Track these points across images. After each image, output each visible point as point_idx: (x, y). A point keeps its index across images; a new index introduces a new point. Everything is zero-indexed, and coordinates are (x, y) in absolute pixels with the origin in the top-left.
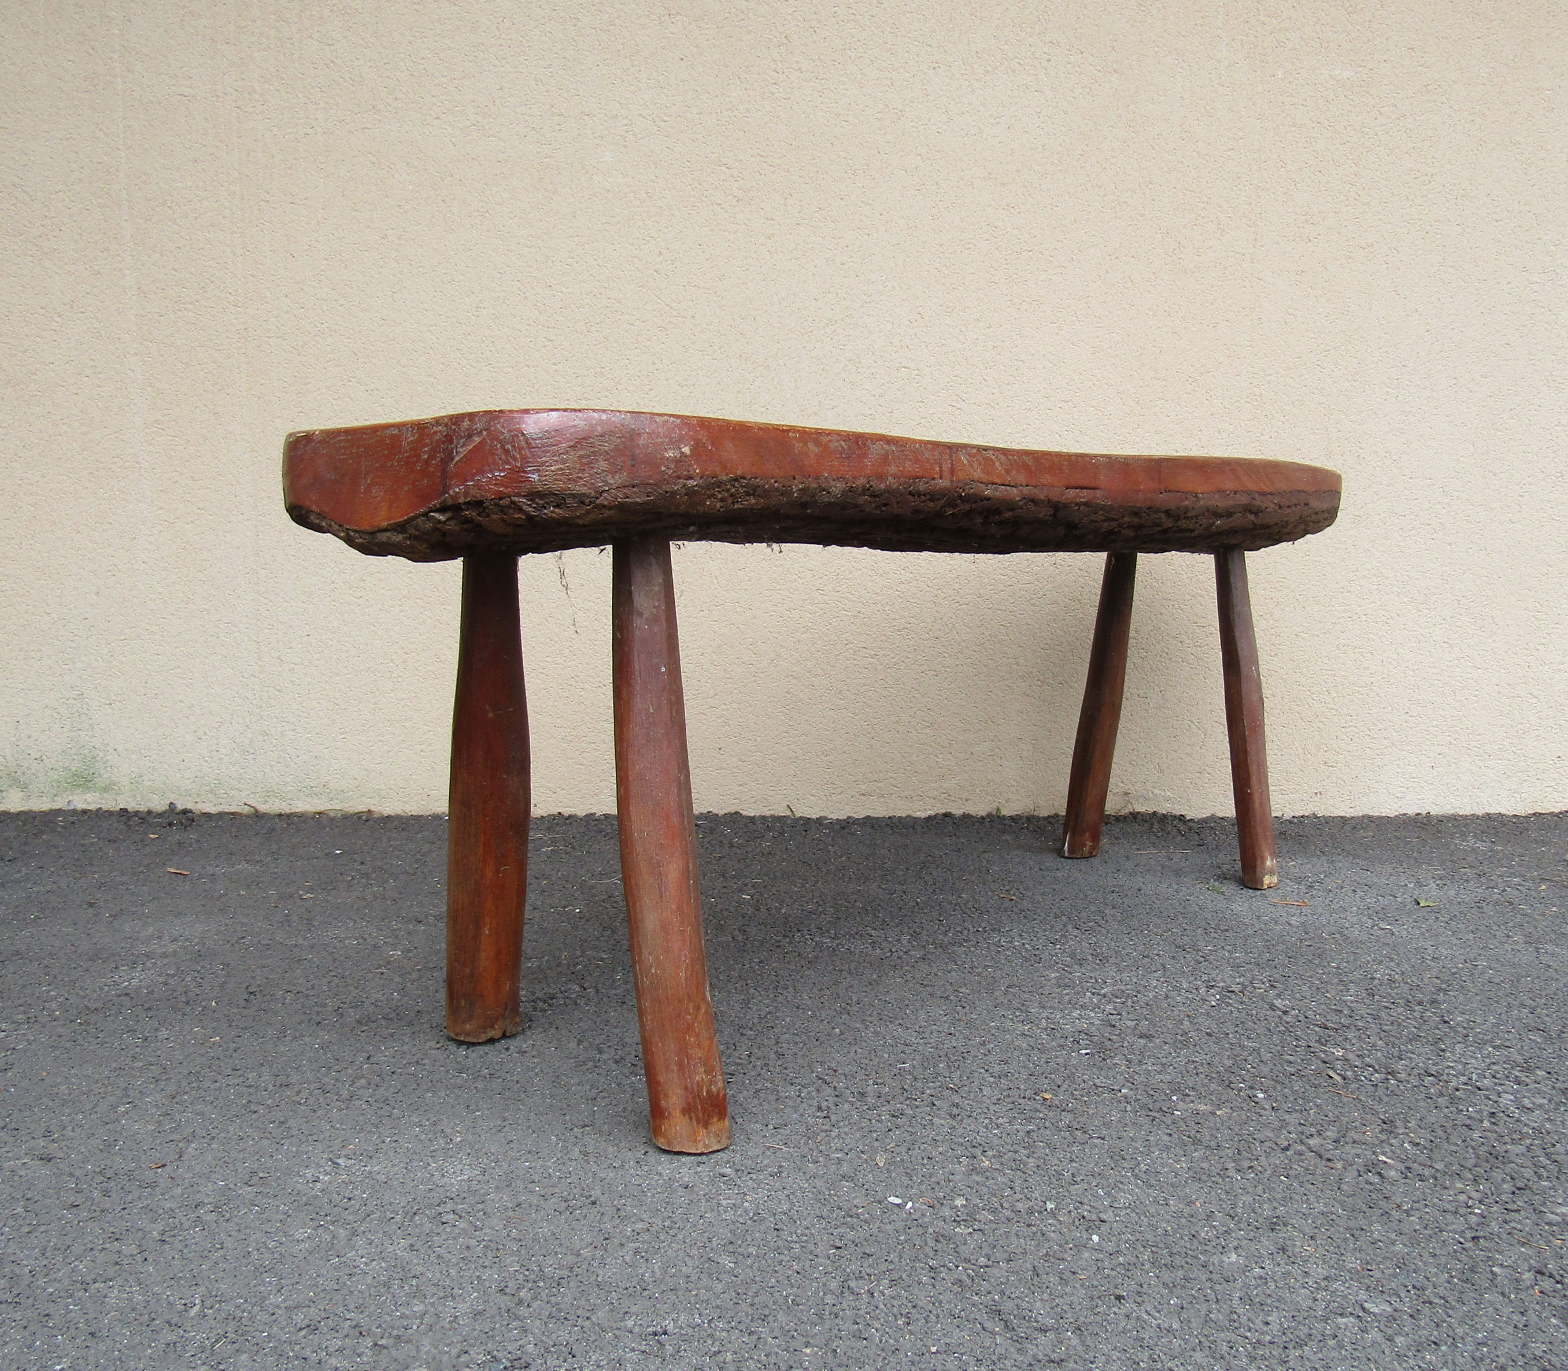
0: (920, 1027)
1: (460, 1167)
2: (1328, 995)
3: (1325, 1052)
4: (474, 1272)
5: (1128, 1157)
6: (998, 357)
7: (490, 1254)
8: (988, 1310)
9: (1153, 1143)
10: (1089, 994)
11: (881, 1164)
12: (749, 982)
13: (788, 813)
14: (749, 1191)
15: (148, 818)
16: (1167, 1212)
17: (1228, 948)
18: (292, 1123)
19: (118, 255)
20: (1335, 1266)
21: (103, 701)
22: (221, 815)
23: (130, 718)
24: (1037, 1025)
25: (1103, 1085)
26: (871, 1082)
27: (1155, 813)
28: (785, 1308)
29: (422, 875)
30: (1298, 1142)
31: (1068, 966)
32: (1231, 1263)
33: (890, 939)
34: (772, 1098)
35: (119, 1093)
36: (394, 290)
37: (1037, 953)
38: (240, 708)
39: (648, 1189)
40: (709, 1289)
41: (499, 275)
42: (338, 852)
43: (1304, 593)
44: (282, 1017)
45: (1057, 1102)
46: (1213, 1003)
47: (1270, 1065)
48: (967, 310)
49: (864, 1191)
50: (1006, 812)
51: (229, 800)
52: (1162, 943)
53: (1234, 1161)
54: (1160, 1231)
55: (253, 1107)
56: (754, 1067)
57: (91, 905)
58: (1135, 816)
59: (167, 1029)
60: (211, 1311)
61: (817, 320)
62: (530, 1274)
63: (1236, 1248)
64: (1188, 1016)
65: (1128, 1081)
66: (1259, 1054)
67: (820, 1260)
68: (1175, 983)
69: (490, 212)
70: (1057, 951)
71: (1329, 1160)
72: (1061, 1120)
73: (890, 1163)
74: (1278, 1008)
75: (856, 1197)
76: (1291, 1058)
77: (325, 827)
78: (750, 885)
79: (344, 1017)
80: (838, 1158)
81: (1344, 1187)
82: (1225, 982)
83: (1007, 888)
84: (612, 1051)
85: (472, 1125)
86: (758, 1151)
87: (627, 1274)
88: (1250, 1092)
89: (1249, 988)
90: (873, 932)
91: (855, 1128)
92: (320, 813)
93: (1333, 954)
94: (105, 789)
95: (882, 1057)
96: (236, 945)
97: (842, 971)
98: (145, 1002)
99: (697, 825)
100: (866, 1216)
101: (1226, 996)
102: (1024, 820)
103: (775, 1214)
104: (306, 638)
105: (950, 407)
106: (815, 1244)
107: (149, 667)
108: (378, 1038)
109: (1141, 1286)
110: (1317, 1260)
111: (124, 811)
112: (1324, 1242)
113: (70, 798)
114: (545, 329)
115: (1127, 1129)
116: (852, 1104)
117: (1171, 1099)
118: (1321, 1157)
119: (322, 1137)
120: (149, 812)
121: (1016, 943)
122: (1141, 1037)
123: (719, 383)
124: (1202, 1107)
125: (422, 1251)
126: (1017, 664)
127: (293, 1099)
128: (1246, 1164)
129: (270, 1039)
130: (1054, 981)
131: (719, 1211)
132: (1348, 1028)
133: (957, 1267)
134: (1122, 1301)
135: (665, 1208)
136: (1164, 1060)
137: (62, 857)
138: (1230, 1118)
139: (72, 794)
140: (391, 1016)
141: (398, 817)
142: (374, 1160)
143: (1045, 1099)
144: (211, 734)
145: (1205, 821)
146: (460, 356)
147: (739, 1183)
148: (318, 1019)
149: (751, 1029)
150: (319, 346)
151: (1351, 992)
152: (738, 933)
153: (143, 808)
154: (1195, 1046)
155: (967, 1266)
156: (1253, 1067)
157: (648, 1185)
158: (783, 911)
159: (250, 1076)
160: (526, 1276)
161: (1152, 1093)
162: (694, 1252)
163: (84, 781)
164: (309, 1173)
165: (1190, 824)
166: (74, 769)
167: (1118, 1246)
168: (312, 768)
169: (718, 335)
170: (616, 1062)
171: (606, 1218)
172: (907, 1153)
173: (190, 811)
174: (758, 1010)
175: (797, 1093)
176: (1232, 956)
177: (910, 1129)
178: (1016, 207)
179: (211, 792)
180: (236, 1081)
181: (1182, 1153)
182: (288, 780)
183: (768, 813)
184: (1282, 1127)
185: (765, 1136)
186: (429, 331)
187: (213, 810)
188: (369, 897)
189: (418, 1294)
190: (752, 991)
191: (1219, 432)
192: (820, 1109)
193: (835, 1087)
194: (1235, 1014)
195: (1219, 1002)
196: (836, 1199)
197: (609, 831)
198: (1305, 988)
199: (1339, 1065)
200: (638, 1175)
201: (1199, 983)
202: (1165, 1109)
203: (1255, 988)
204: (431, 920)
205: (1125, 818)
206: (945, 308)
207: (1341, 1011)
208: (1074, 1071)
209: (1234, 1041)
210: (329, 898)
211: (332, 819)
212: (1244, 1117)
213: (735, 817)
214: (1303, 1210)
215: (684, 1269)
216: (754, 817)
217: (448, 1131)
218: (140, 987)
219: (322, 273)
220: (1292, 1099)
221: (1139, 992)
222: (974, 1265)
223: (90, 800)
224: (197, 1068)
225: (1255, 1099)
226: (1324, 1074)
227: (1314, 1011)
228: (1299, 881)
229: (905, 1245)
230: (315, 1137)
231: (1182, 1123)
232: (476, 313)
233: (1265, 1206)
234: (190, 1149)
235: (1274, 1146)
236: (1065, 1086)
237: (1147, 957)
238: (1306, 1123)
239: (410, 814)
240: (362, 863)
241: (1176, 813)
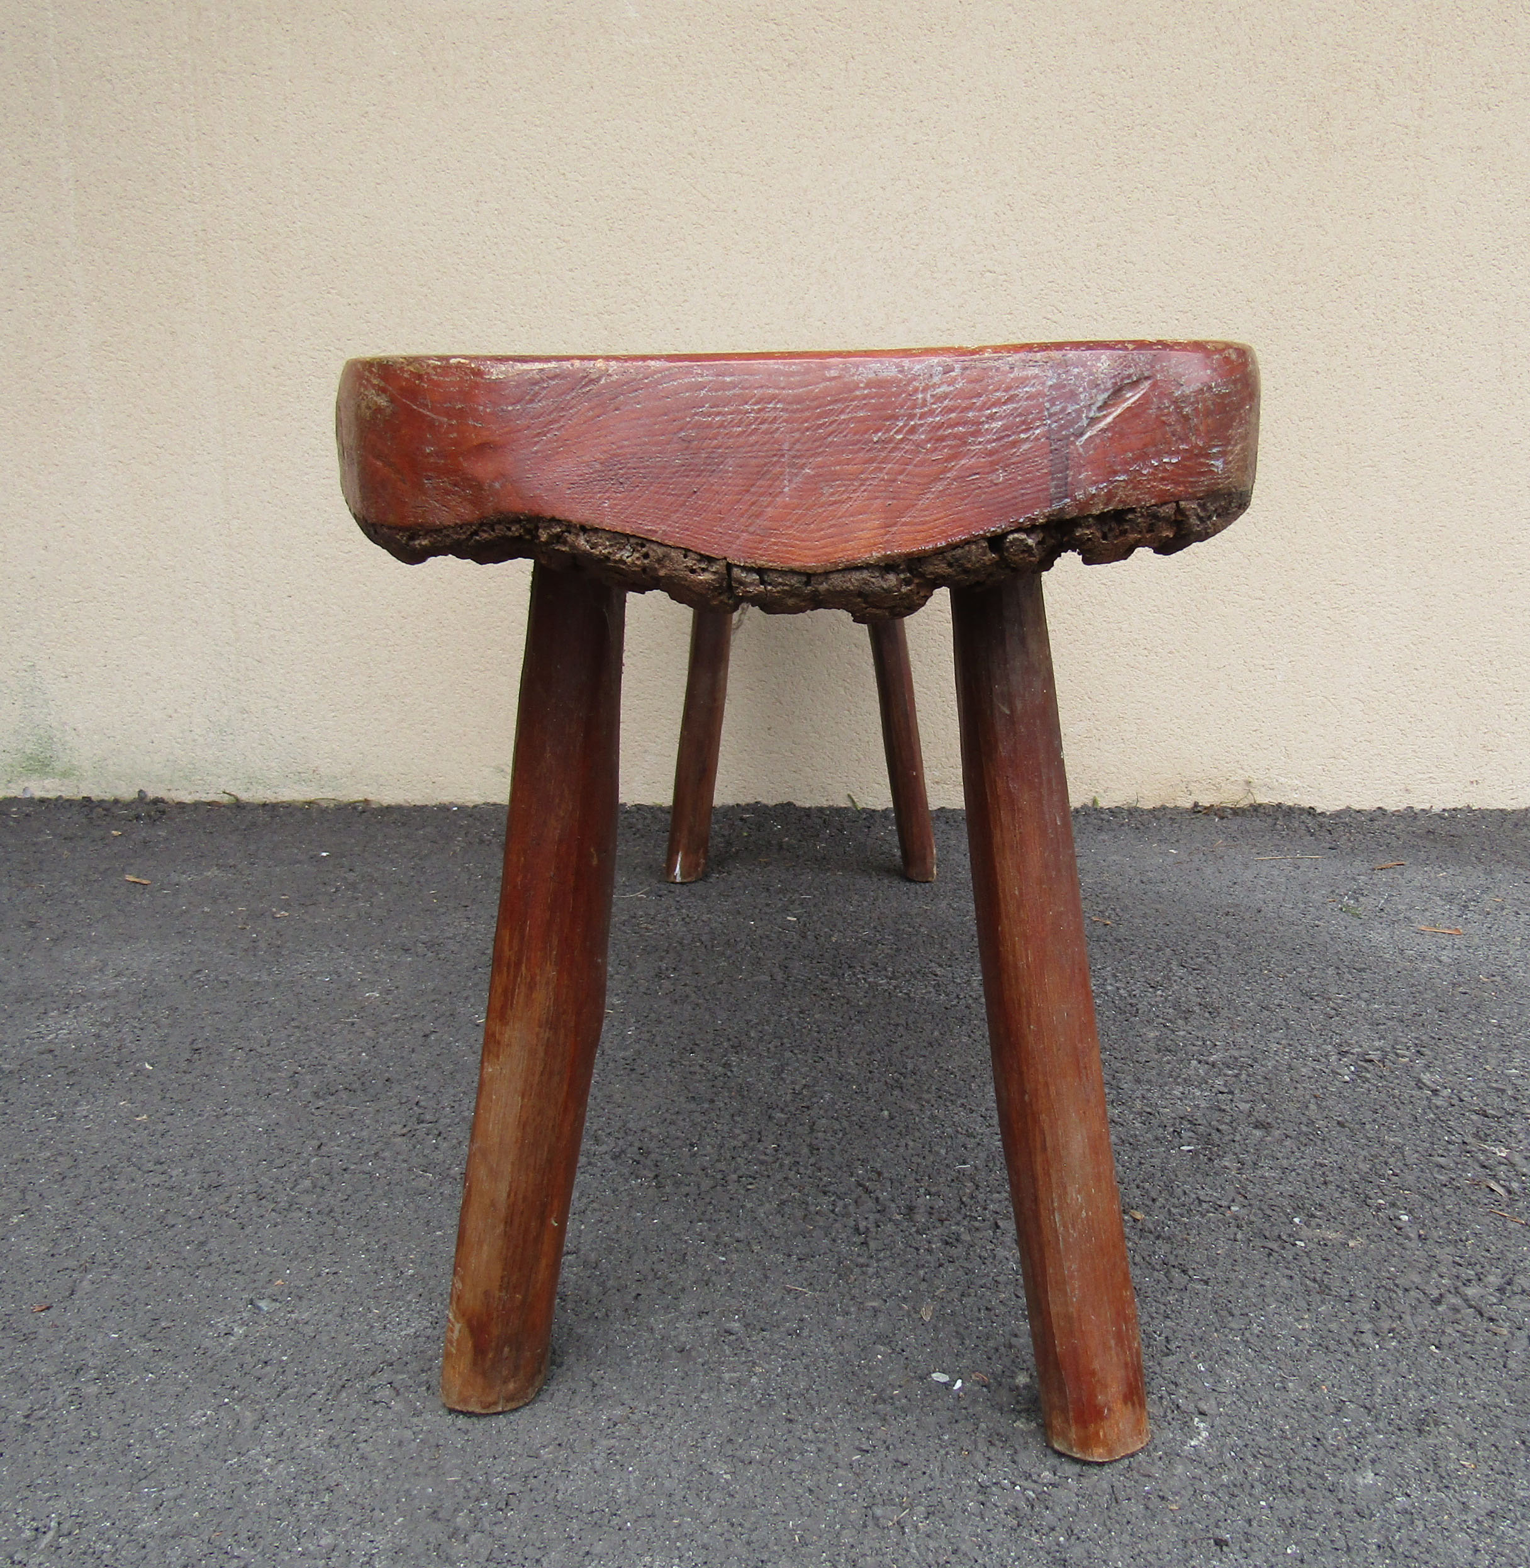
0: (987, 1110)
1: (406, 1315)
2: (1487, 1067)
3: (1484, 1151)
4: (403, 1485)
5: (1237, 1312)
6: (1103, 257)
7: (426, 1454)
8: (1050, 1559)
9: (1269, 1291)
10: (1194, 1062)
11: (927, 1319)
12: (785, 1040)
13: (849, 804)
14: (759, 1358)
15: (114, 810)
16: (1284, 1401)
17: (1365, 995)
18: (213, 1244)
19: (50, 141)
20: (1502, 1493)
21: (58, 673)
22: (197, 805)
23: (90, 692)
24: (1130, 1108)
25: (1208, 1199)
26: (922, 1190)
27: (1279, 805)
28: (789, 1549)
29: (417, 886)
30: (1453, 1291)
31: (1170, 1021)
32: (1365, 1486)
33: (958, 981)
34: (799, 1213)
35: (16, 1195)
36: (378, 181)
37: (1134, 1001)
38: (214, 681)
39: (635, 1354)
40: (695, 1516)
41: (502, 161)
42: (324, 854)
43: (1466, 544)
44: (227, 1085)
45: (1151, 1226)
46: (1347, 1078)
47: (1418, 1173)
48: (1066, 199)
49: (902, 1361)
50: (1103, 803)
51: (207, 787)
52: (1285, 988)
53: (1372, 1320)
54: (1276, 1432)
55: (170, 1220)
56: (781, 1166)
57: (31, 925)
58: (1256, 808)
59: (88, 1102)
60: (67, 1541)
61: (884, 213)
62: (473, 1488)
63: (1373, 1462)
64: (1315, 1097)
65: (1240, 1193)
66: (1402, 1153)
67: (841, 1472)
68: (1299, 1047)
69: (490, 82)
70: (1158, 999)
71: (1491, 1320)
72: (1154, 1253)
73: (939, 1316)
74: (1425, 1085)
75: (891, 1371)
76: (1441, 1160)
77: (314, 821)
78: (797, 902)
79: (300, 1086)
80: (873, 1307)
81: (1512, 1364)
82: (1361, 1047)
83: (1102, 908)
84: (611, 1141)
85: (429, 1251)
86: (775, 1296)
87: (595, 1490)
88: (1390, 1212)
89: (1391, 1056)
90: (939, 971)
91: (898, 1261)
92: (310, 803)
93: (1493, 1005)
94: (65, 775)
95: (938, 1153)
96: (189, 982)
97: (898, 1025)
98: (70, 1062)
99: (742, 819)
100: (904, 1401)
101: (1362, 1066)
102: (1125, 814)
103: (789, 1397)
104: (287, 600)
105: (1044, 321)
106: (836, 1444)
107: (108, 633)
108: (334, 1118)
109: (1249, 1521)
110: (1478, 1484)
111: (87, 799)
112: (1486, 1454)
113: (26, 784)
114: (558, 227)
115: (1236, 1268)
116: (897, 1224)
117: (1291, 1222)
118: (1481, 1315)
119: (246, 1266)
120: (116, 801)
121: (1109, 988)
122: (1256, 1127)
123: (767, 293)
124: (1331, 1235)
125: (343, 1448)
126: (1120, 629)
127: (221, 1207)
128: (1386, 1325)
129: (207, 1119)
130: (1152, 1044)
131: (718, 1390)
132: (1513, 1115)
133: (1014, 1484)
134: (1225, 1548)
135: (653, 1384)
136: (1285, 1163)
137: (8, 860)
138: (1365, 1253)
139: (28, 780)
140: (354, 1086)
141: (399, 808)
142: (305, 1302)
143: (1135, 1220)
144: (182, 711)
145: (1338, 815)
146: (458, 261)
147: (748, 1345)
148: (268, 1089)
149: (782, 1110)
150: (291, 250)
151: (1517, 1062)
152: (778, 969)
153: (108, 797)
154: (1323, 1140)
155: (1026, 1484)
156: (1395, 1174)
157: (635, 1346)
158: (834, 939)
159: (174, 1173)
160: (467, 1491)
161: (1269, 1212)
162: (682, 1455)
163: (41, 765)
164: (221, 1323)
165: (1321, 819)
166: (28, 752)
167: (1221, 1454)
168: (300, 750)
169: (765, 233)
170: (615, 1158)
171: (577, 1399)
172: (961, 1301)
173: (162, 801)
174: (793, 1083)
175: (831, 1207)
176: (1370, 1007)
177: (966, 1265)
178: (1128, 70)
179: (186, 777)
180: (156, 1181)
181: (1306, 1306)
182: (273, 764)
183: (825, 804)
184: (1431, 1267)
185: (786, 1273)
186: (421, 231)
187: (188, 799)
188: (353, 916)
189: (327, 1518)
190: (788, 1054)
191: (1370, 349)
192: (857, 1230)
193: (877, 1199)
194: (1374, 1094)
195: (1354, 1077)
196: (866, 1372)
197: (640, 826)
198: (1459, 1056)
199: (1502, 1171)
200: (624, 1331)
201: (1329, 1048)
202: (1284, 1237)
203: (1397, 1054)
204: (421, 948)
205: (1243, 810)
206: (1039, 197)
207: (1503, 1091)
208: (1173, 1177)
209: (1371, 1134)
210: (306, 917)
211: (323, 811)
212: (1384, 1251)
213: (787, 809)
214: (1460, 1401)
215: (667, 1483)
216: (810, 808)
217: (400, 1258)
218: (68, 1041)
219: (292, 160)
220: (1443, 1223)
221: (1255, 1060)
222: (1035, 1482)
223: (48, 786)
224: (115, 1161)
225: (1397, 1222)
226: (1483, 1187)
227: (1470, 1091)
228: (1450, 898)
229: (950, 1449)
230: (237, 1267)
231: (1306, 1260)
232: (476, 209)
233: (1411, 1394)
234: (85, 1283)
235: (1421, 1296)
236: (1161, 1201)
237: (1267, 1008)
238: (1461, 1261)
239: (413, 804)
240: (351, 870)
241: (1306, 804)
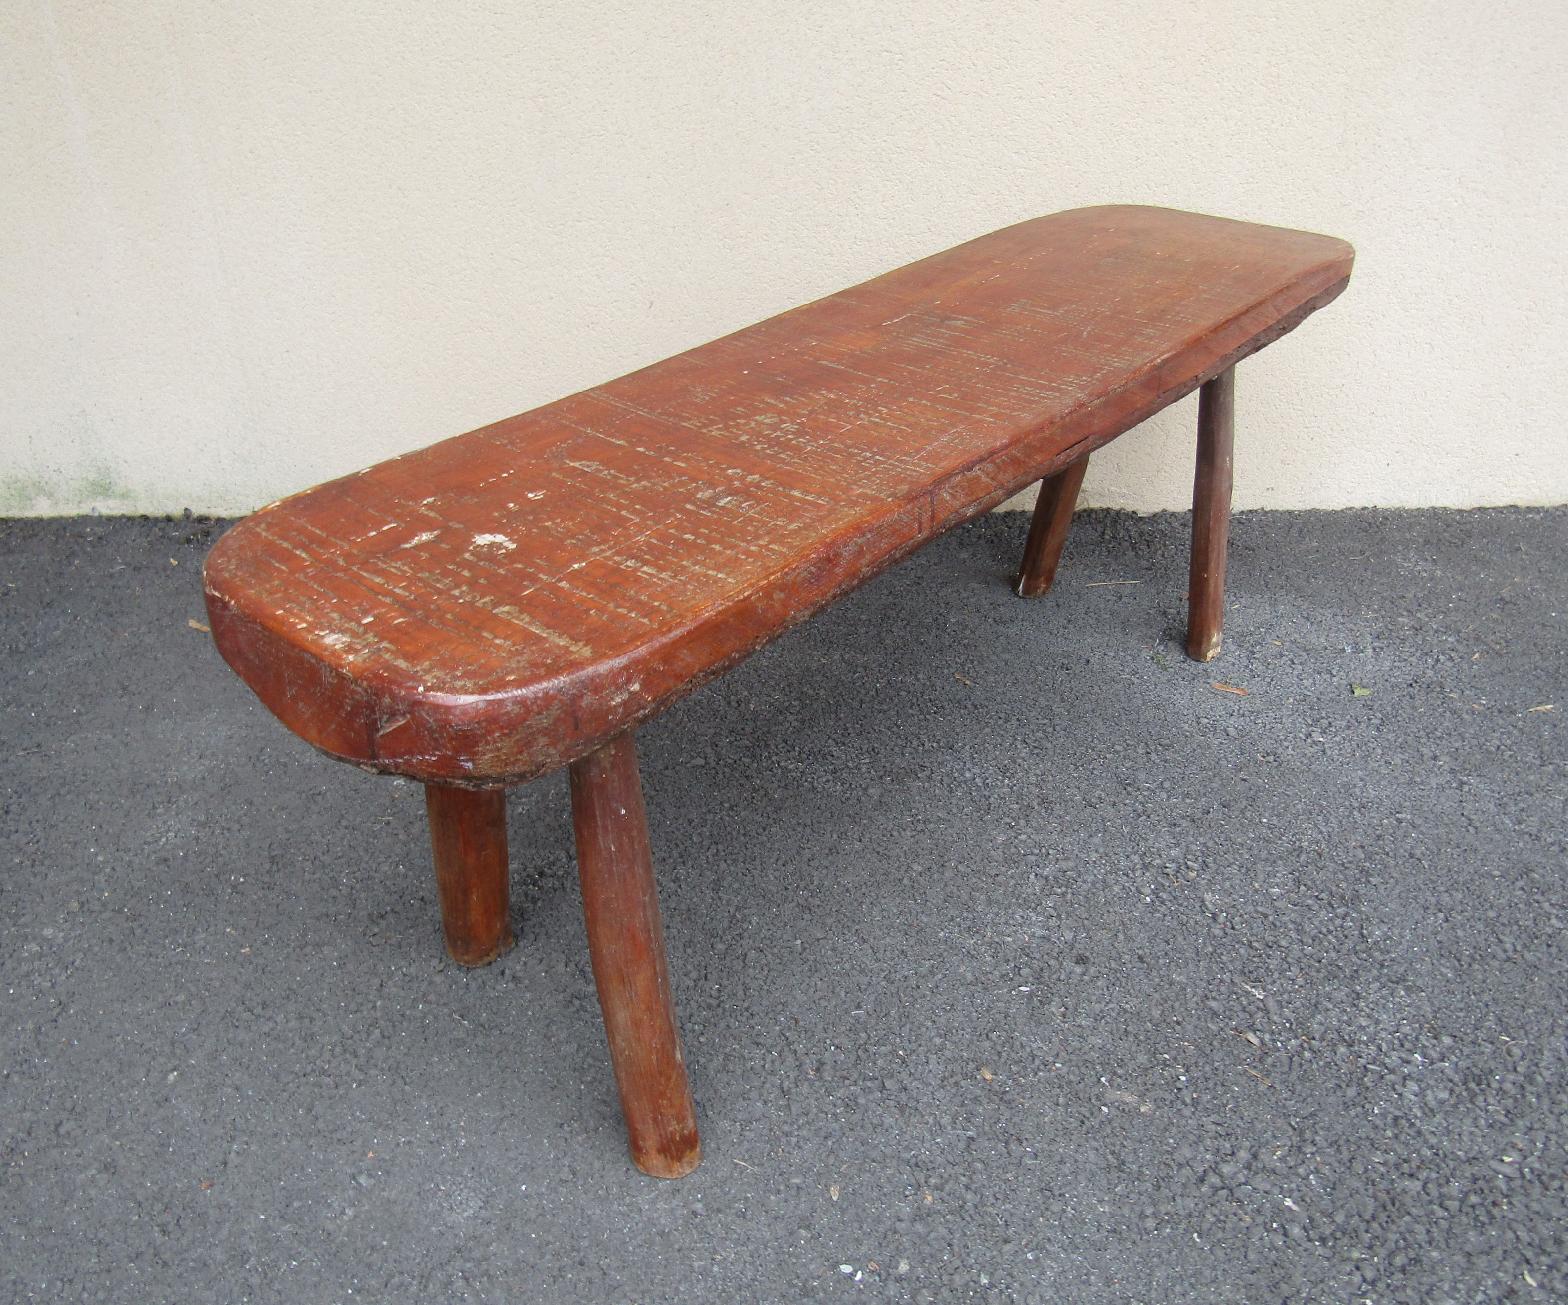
1: (465, 1193)
2: (1256, 883)
3: (1247, 993)
5: (1057, 1191)
9: (1081, 1166)
10: (1032, 877)
11: (835, 1199)
14: (718, 1243)
15: (167, 530)
21: (104, 416)
23: (132, 432)
24: (983, 936)
25: (1039, 1054)
26: (828, 1043)
27: (1109, 509)
30: (1213, 1166)
31: (1015, 820)
34: (739, 1070)
39: (630, 1238)
45: (996, 1085)
46: (1148, 898)
47: (1196, 1020)
49: (819, 1248)
51: (239, 505)
53: (1153, 1202)
56: (724, 1010)
57: (125, 689)
59: (203, 928)
64: (1124, 923)
65: (1063, 1046)
66: (1185, 995)
68: (1113, 857)
70: (1005, 790)
71: (1239, 1203)
72: (999, 1119)
73: (844, 1195)
74: (1207, 907)
75: (812, 1258)
76: (1214, 1004)
79: (358, 907)
80: (797, 1184)
81: (1250, 1254)
82: (1161, 856)
85: (474, 1117)
86: (726, 1171)
88: (1174, 1071)
89: (1183, 869)
91: (813, 1128)
93: (1265, 797)
95: (839, 995)
98: (182, 875)
101: (1161, 883)
111: (145, 516)
113: (94, 504)
116: (811, 1083)
117: (1100, 1081)
118: (1232, 1196)
119: (345, 1134)
120: (168, 517)
122: (1078, 962)
124: (1128, 1097)
127: (318, 1063)
128: (1163, 1208)
129: (293, 948)
130: (1001, 851)
138: (1153, 1121)
139: (95, 501)
140: (398, 907)
142: (392, 1177)
143: (985, 1080)
144: (211, 446)
147: (710, 1229)
149: (722, 939)
151: (1279, 877)
152: (710, 749)
153: (161, 513)
154: (1127, 979)
156: (1178, 1022)
158: (752, 706)
159: (278, 1019)
161: (1083, 1069)
163: (103, 489)
164: (335, 1202)
165: (1141, 526)
166: (91, 479)
171: (594, 1291)
172: (859, 1177)
173: (207, 518)
174: (728, 903)
175: (762, 1062)
176: (1170, 802)
177: (862, 1133)
179: (221, 497)
180: (266, 1029)
181: (1107, 1185)
182: (290, 487)
184: (1199, 1138)
185: (733, 1143)
187: (225, 513)
192: (782, 1090)
193: (796, 1052)
194: (1168, 919)
195: (1154, 897)
196: (794, 1260)
198: (1235, 869)
199: (1258, 1018)
200: (621, 1212)
201: (1137, 857)
202: (1094, 1101)
203: (1188, 867)
205: (1080, 517)
207: (1266, 915)
208: (1014, 1026)
209: (1163, 971)
212: (1166, 1118)
217: (454, 1126)
218: (177, 846)
220: (1212, 1084)
221: (1079, 873)
223: (112, 506)
225: (1178, 1083)
226: (1244, 1038)
227: (1241, 915)
228: (1240, 642)
230: (339, 1135)
231: (1109, 1129)
234: (232, 1154)
235: (1191, 1173)
236: (1005, 1055)
238: (1221, 1131)
241: (1129, 508)
